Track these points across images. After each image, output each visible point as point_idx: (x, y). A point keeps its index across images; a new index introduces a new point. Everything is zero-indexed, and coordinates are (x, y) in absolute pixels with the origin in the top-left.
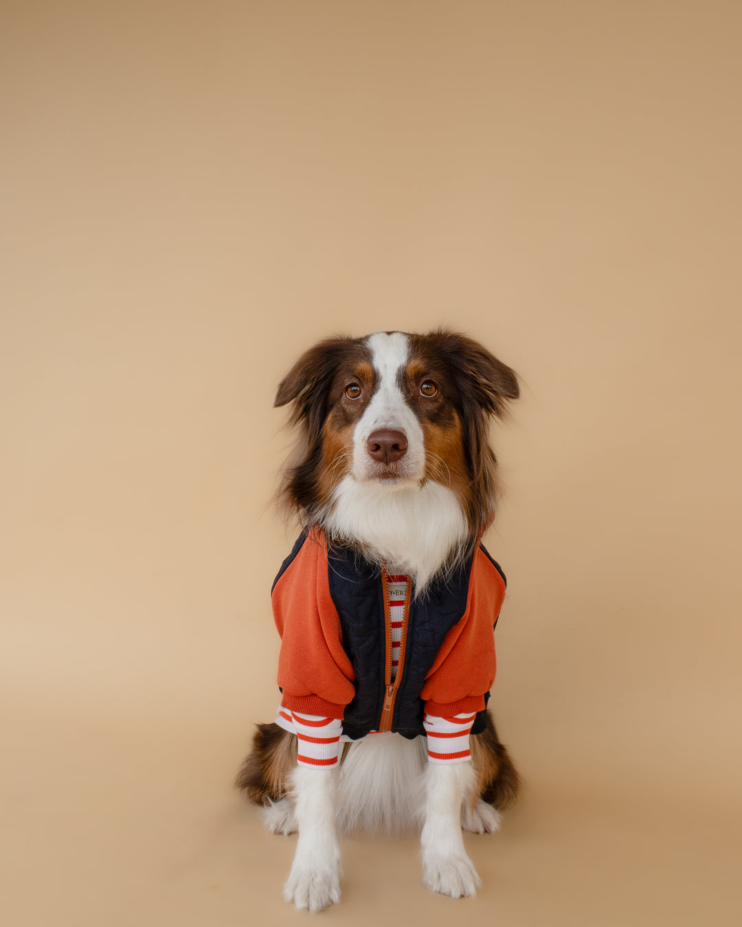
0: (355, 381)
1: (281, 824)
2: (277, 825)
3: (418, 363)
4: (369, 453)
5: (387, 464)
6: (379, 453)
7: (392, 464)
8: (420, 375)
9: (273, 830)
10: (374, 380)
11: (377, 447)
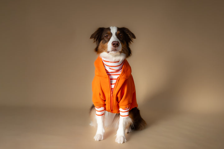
0: (107, 35)
3: (119, 32)
6: (114, 46)
8: (119, 34)
10: (111, 34)
11: (114, 44)
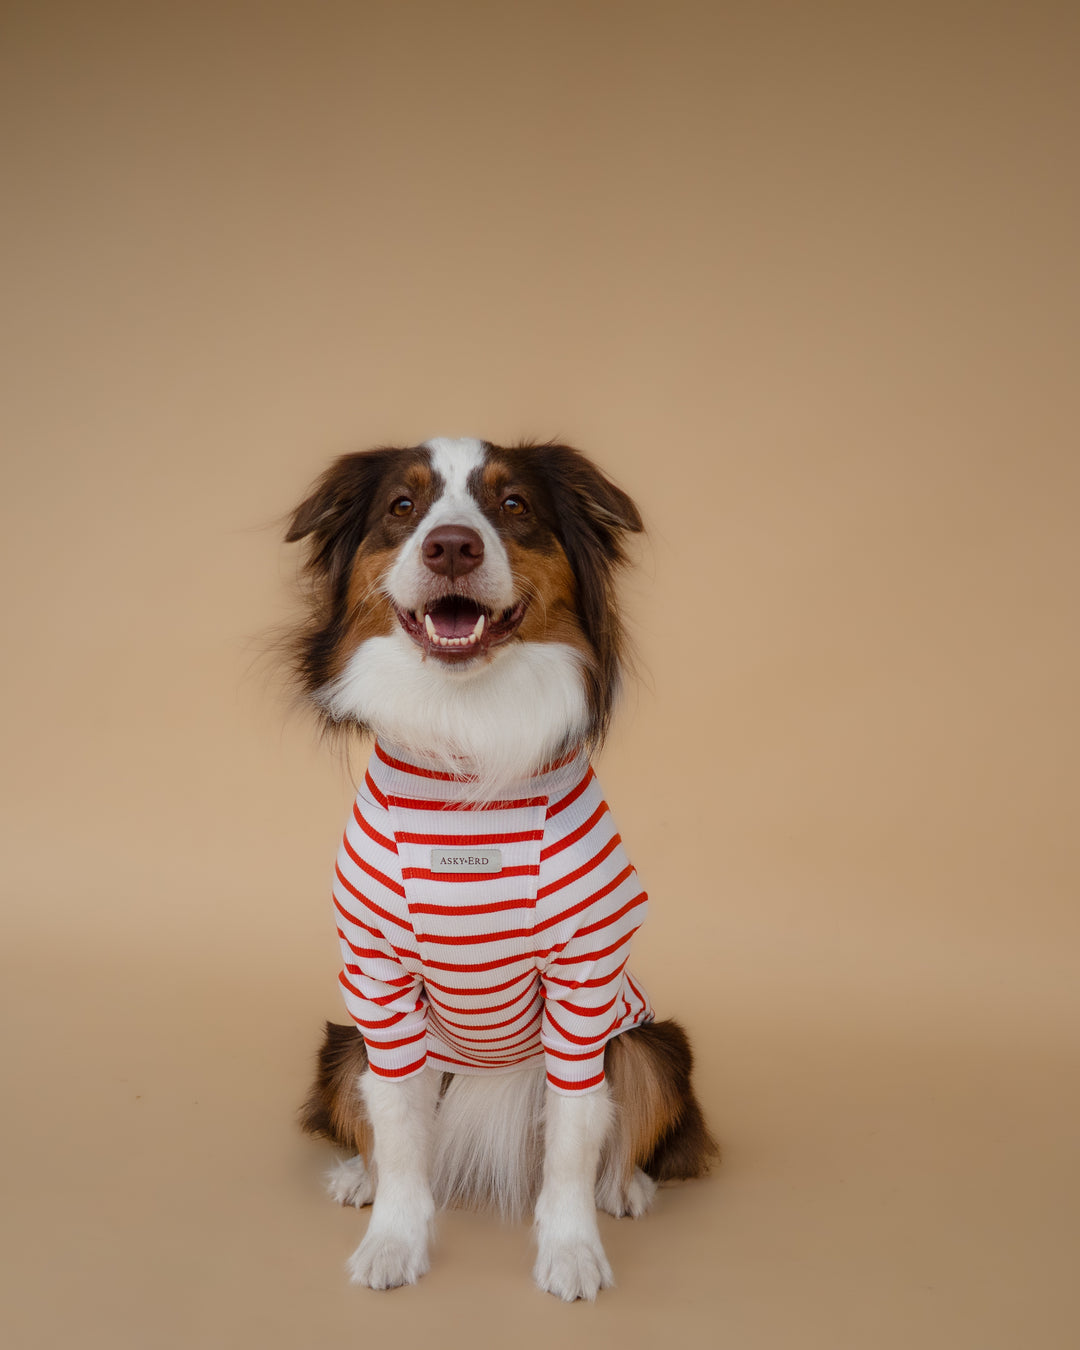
0: (402, 490)
1: (352, 1191)
2: (348, 1193)
3: (499, 469)
4: (425, 563)
5: (452, 579)
6: (440, 561)
7: (460, 581)
8: (503, 483)
9: (341, 1201)
10: (433, 487)
11: (437, 550)
